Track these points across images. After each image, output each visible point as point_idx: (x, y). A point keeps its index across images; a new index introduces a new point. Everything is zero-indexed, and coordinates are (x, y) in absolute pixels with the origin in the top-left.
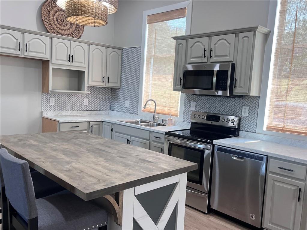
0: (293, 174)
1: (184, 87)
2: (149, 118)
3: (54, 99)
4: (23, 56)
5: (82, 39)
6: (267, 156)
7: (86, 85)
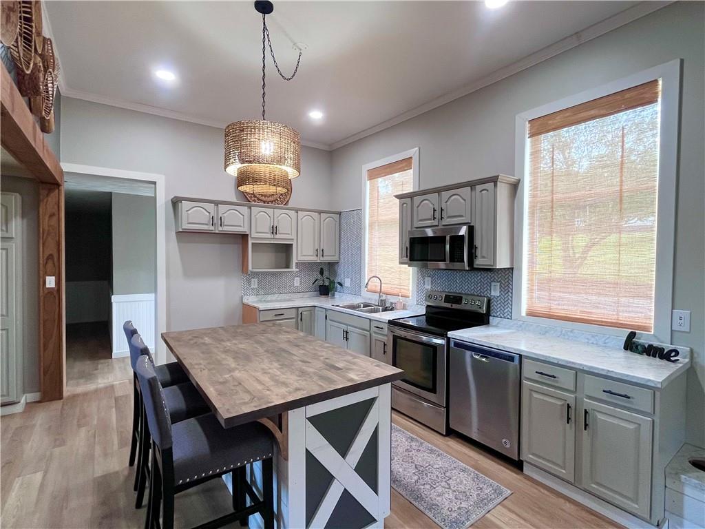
0: (557, 382)
1: (412, 259)
2: (374, 299)
3: (256, 280)
4: (217, 232)
5: (290, 205)
6: (520, 356)
7: (294, 261)
